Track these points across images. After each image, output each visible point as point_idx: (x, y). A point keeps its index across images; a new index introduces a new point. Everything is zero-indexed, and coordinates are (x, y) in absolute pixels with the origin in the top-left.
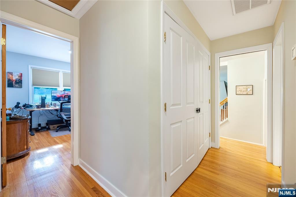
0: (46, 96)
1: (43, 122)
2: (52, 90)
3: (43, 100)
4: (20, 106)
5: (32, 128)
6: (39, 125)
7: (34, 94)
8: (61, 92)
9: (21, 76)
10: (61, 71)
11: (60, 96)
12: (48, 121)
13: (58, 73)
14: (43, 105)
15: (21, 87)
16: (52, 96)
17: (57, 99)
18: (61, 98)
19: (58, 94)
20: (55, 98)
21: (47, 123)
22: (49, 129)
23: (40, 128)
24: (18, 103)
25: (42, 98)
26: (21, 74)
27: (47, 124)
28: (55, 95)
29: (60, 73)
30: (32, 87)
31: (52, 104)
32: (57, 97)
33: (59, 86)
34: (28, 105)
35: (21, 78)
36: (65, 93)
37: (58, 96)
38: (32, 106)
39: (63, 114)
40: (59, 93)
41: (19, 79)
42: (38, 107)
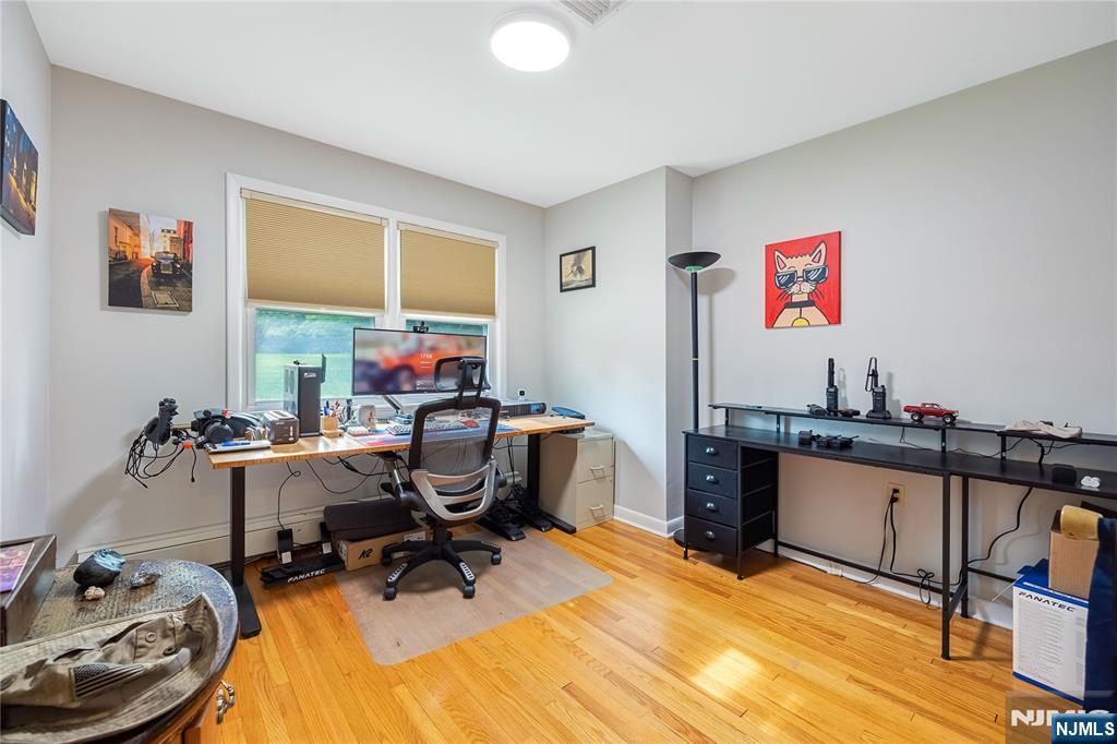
0: (324, 359)
1: (302, 517)
2: (357, 324)
3: (308, 385)
4: (176, 422)
5: (246, 555)
6: (285, 536)
7: (256, 351)
8: (405, 339)
9: (186, 236)
10: (393, 217)
11: (396, 362)
12: (329, 511)
13: (378, 228)
14: (307, 416)
15: (185, 305)
16: (355, 363)
17: (380, 380)
18: (404, 375)
19: (386, 354)
20: (374, 372)
21: (323, 526)
22: (334, 563)
23: (286, 558)
24: (168, 408)
25: (301, 371)
26: (189, 225)
27: (326, 531)
28: (370, 354)
29: (386, 230)
30: (246, 306)
31: (356, 407)
32: (383, 366)
33: (383, 308)
34: (223, 419)
35: (187, 251)
36: (421, 342)
37: (387, 360)
38: (247, 423)
39: (429, 478)
40: (394, 345)
41: (176, 260)
42: (280, 434)
